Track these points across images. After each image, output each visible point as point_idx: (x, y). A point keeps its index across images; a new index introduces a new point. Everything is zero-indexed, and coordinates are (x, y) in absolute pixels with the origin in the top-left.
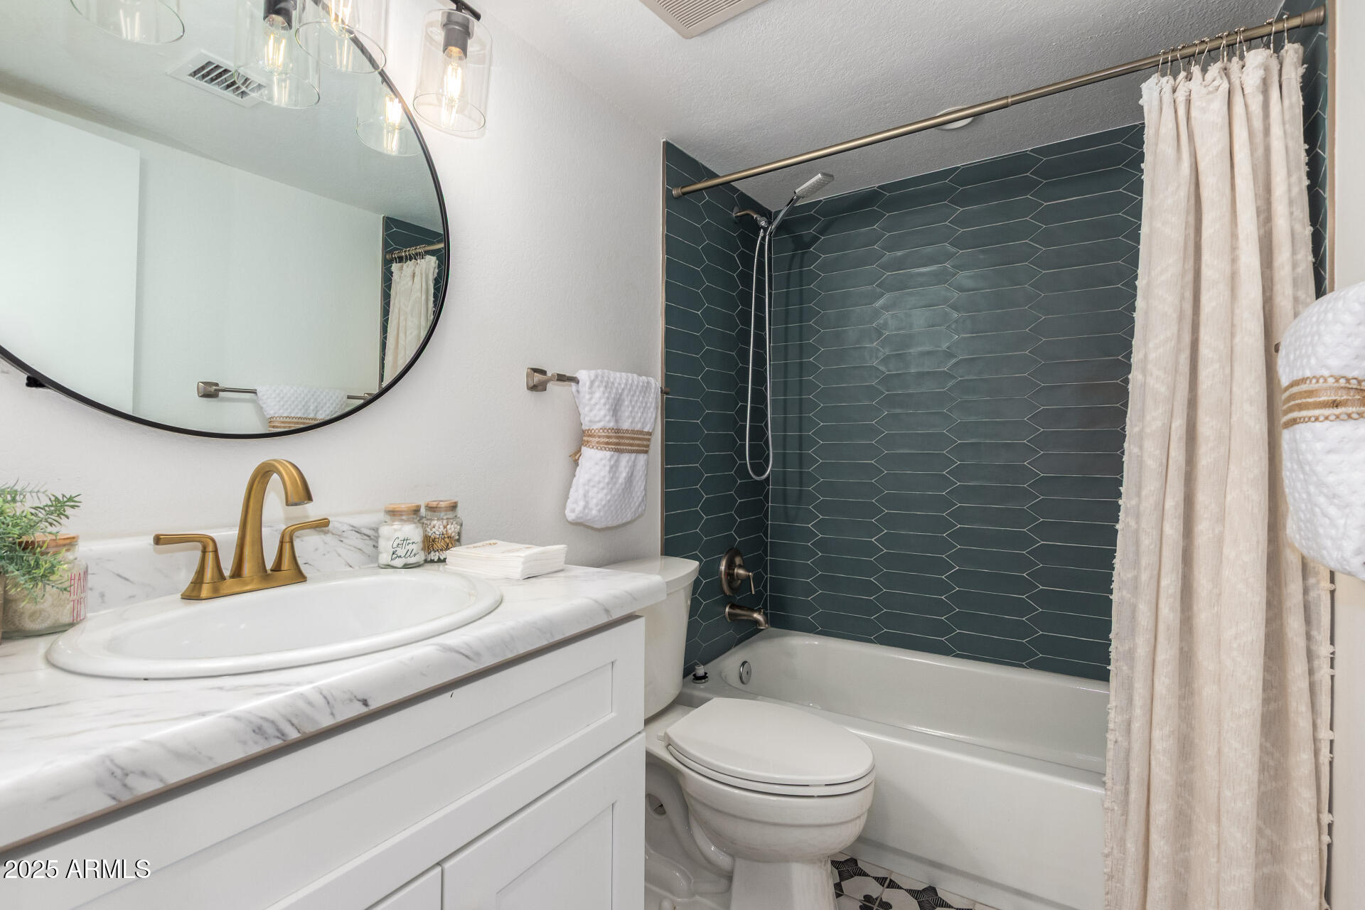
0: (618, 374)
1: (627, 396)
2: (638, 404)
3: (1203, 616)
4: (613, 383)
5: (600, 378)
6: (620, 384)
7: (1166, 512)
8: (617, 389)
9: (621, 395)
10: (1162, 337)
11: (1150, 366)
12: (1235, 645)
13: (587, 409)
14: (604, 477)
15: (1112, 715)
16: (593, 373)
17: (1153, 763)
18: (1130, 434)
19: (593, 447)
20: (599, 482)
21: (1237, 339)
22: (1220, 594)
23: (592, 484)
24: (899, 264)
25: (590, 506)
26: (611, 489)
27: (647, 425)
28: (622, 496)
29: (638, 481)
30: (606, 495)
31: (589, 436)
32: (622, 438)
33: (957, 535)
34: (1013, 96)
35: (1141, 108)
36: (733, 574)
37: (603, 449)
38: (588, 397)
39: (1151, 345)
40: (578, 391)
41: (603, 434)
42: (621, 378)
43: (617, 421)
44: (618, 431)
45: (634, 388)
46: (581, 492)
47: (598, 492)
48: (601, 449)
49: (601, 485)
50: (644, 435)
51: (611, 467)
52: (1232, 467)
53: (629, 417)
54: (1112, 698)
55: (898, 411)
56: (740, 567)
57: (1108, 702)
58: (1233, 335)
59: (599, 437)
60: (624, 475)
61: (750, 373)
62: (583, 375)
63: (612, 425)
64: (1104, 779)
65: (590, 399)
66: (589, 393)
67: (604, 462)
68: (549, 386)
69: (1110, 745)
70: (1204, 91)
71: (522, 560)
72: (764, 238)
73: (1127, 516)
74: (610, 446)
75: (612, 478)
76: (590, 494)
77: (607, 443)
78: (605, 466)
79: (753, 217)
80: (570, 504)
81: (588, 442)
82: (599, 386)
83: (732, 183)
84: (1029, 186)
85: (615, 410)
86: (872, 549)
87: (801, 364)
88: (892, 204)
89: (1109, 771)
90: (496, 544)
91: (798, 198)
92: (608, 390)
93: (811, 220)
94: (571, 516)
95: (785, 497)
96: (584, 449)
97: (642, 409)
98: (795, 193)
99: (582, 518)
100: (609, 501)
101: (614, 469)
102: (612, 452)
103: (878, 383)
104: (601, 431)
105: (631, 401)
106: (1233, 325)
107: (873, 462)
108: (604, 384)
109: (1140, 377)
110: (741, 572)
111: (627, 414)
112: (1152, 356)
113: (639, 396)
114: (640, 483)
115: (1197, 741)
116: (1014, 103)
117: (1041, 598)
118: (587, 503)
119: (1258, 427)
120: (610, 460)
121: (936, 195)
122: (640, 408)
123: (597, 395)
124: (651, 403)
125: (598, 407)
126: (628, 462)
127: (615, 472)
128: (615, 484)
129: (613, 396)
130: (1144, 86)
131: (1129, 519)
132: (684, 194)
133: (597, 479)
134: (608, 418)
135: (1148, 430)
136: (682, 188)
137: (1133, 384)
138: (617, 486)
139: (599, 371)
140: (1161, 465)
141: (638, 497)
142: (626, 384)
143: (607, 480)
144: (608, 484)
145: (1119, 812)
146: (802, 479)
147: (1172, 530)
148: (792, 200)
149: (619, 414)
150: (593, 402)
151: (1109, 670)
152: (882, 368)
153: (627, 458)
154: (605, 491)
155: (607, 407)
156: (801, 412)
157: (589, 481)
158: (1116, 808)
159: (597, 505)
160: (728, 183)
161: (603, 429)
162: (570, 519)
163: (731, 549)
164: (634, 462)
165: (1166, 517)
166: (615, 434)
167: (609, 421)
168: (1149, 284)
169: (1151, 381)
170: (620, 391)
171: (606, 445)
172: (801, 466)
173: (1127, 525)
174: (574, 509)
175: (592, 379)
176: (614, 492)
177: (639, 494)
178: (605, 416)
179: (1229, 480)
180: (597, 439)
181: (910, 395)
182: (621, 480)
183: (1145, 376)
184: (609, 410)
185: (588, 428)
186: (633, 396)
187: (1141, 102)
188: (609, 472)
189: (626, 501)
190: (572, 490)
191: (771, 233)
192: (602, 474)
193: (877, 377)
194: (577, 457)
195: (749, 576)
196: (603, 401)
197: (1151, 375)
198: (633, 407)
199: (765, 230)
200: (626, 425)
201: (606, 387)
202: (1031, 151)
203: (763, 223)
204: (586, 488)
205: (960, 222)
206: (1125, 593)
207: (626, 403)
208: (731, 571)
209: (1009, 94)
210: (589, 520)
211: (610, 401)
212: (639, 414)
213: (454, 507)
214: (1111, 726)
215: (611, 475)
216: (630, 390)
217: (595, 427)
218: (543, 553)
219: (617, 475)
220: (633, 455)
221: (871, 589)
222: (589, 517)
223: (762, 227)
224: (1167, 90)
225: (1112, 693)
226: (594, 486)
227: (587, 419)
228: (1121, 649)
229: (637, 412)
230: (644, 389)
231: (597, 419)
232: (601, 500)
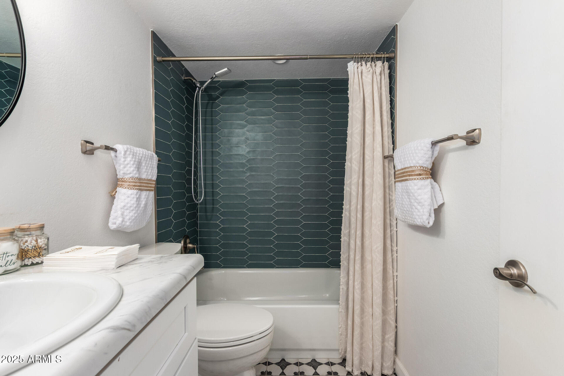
0: (138, 149)
1: (144, 160)
2: (149, 165)
3: (367, 243)
4: (136, 153)
5: (129, 150)
6: (139, 154)
7: (358, 209)
8: (139, 157)
9: (141, 160)
10: (357, 151)
11: (353, 161)
12: (376, 251)
13: (122, 166)
14: (133, 204)
15: (342, 279)
16: (125, 146)
17: (355, 293)
18: (346, 183)
19: (125, 188)
20: (131, 207)
21: (375, 154)
22: (371, 235)
23: (126, 208)
24: (253, 114)
25: (125, 220)
26: (137, 210)
27: (153, 176)
28: (142, 214)
29: (149, 206)
30: (135, 213)
31: (123, 181)
32: (142, 183)
33: (276, 222)
34: (309, 56)
35: (348, 71)
36: (187, 247)
37: (132, 189)
38: (123, 160)
39: (353, 153)
40: (116, 156)
41: (132, 181)
42: (140, 151)
43: (139, 174)
44: (140, 179)
45: (147, 157)
46: (119, 213)
47: (130, 212)
48: (131, 189)
49: (132, 208)
50: (152, 181)
51: (137, 198)
52: (374, 194)
53: (145, 172)
54: (341, 274)
55: (253, 173)
56: (190, 243)
57: (340, 275)
58: (373, 152)
59: (129, 182)
60: (144, 203)
61: (193, 155)
62: (119, 147)
63: (137, 176)
64: (339, 302)
65: (125, 161)
66: (123, 158)
67: (133, 196)
68: (96, 152)
69: (341, 290)
70: (367, 70)
71: (115, 257)
72: (199, 92)
73: (346, 211)
74: (136, 187)
75: (138, 205)
76: (125, 214)
77: (134, 186)
78: (133, 198)
79: (193, 81)
80: (111, 220)
81: (122, 185)
82: (129, 154)
83: (181, 62)
84: (299, 92)
85: (139, 167)
86: (244, 230)
87: (212, 151)
88: (251, 89)
89: (341, 299)
90: (81, 248)
91: (216, 77)
92: (134, 157)
93: (216, 89)
94: (112, 226)
95: (206, 210)
96: (118, 189)
97: (151, 168)
98: (215, 74)
99: (120, 227)
100: (136, 217)
101: (138, 199)
102: (138, 191)
103: (246, 162)
104: (131, 179)
105: (146, 164)
106: (373, 149)
107: (244, 194)
108: (132, 153)
109: (349, 164)
110: (190, 245)
111: (144, 170)
112: (354, 157)
113: (149, 162)
114: (150, 207)
115: (365, 283)
116: (310, 58)
117: (304, 242)
118: (124, 219)
119: (381, 182)
120: (136, 195)
121: (268, 89)
122: (150, 167)
123: (129, 159)
124: (155, 165)
125: (129, 165)
126: (145, 195)
127: (139, 202)
128: (139, 207)
129: (137, 160)
130: (349, 64)
131: (346, 213)
132: (163, 61)
133: (129, 205)
134: (135, 172)
135: (353, 182)
136: (162, 57)
137: (347, 167)
138: (141, 208)
139: (128, 146)
140: (357, 194)
141: (149, 214)
142: (143, 154)
143: (135, 206)
144: (136, 207)
145: (344, 312)
146: (213, 202)
147: (359, 216)
148: (212, 77)
149: (140, 170)
150: (126, 163)
151: (340, 265)
152: (247, 156)
153: (145, 194)
154: (134, 212)
155: (135, 166)
156: (212, 172)
157: (124, 206)
158: (343, 311)
159: (129, 219)
160: (179, 61)
161: (132, 178)
162: (112, 228)
163: (185, 236)
164: (148, 196)
165: (358, 211)
166: (138, 181)
167: (136, 174)
168: (352, 133)
169: (354, 166)
170: (140, 158)
171: (133, 187)
172: (213, 197)
173: (346, 215)
174: (115, 222)
175: (125, 150)
176: (139, 212)
177: (150, 212)
178: (133, 171)
179: (373, 199)
180: (128, 184)
181: (258, 167)
182: (142, 206)
183: (351, 163)
184: (135, 168)
185: (122, 177)
186: (146, 161)
187: (348, 70)
188: (136, 201)
189: (144, 217)
190: (112, 212)
191: (202, 90)
192: (132, 202)
193: (245, 159)
194: (114, 193)
195: (194, 247)
196: (132, 163)
197: (354, 163)
198: (147, 167)
199: (200, 88)
200: (144, 176)
201: (133, 155)
202: (300, 79)
203: (198, 85)
204: (123, 210)
205: (276, 100)
206: (345, 238)
207: (143, 164)
208: (186, 246)
209: (308, 55)
210: (125, 228)
211: (136, 163)
212: (150, 171)
213: (42, 227)
214: (341, 283)
215: (137, 202)
216: (145, 157)
217: (126, 177)
218: (127, 250)
219: (140, 203)
220: (148, 192)
221: (244, 246)
222: (125, 227)
223: (198, 87)
224: (356, 67)
225: (342, 272)
226: (127, 209)
227: (122, 172)
228: (344, 257)
229: (149, 170)
230: (151, 158)
231: (128, 172)
232: (132, 216)
